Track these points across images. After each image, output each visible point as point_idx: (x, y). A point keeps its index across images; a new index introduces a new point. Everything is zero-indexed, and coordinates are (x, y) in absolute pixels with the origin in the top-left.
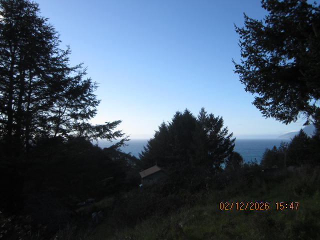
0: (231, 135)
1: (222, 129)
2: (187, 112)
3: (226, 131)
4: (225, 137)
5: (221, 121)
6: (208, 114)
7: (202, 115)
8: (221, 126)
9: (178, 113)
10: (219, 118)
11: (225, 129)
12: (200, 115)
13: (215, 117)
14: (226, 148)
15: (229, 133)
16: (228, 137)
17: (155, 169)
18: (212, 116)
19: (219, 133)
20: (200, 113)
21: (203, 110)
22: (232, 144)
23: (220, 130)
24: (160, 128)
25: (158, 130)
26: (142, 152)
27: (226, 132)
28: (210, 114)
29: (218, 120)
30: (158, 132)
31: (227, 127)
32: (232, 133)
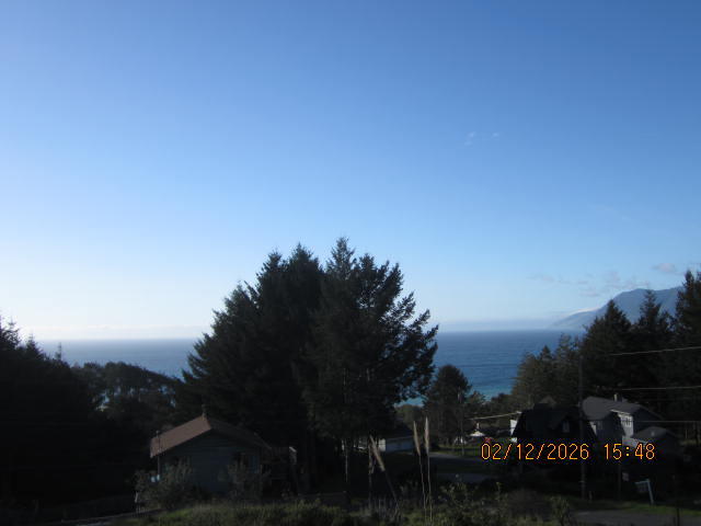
0: (424, 318)
1: (398, 300)
2: (302, 256)
3: (408, 306)
4: (408, 323)
5: (396, 276)
6: (357, 256)
7: (339, 260)
8: (396, 291)
9: (275, 259)
10: (390, 268)
11: (406, 301)
12: (334, 261)
14: (411, 357)
15: (418, 312)
16: (416, 324)
17: (199, 426)
18: (367, 261)
19: (389, 314)
20: (335, 256)
21: (342, 245)
22: (430, 345)
23: (391, 303)
24: (229, 304)
25: (223, 309)
27: (409, 310)
28: (363, 256)
29: (387, 274)
30: (224, 314)
31: (411, 295)
32: (428, 312)
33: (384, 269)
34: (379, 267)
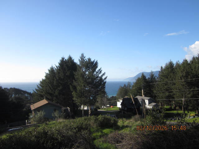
0: (104, 74)
1: (97, 70)
2: (70, 58)
3: (100, 71)
4: (100, 75)
5: (96, 63)
6: (86, 58)
7: (82, 59)
8: (97, 67)
9: (63, 59)
10: (95, 61)
11: (99, 70)
12: (80, 59)
13: (92, 60)
14: (100, 84)
15: (103, 72)
16: (102, 76)
17: (44, 102)
18: (89, 59)
19: (95, 73)
20: (81, 58)
21: (82, 55)
22: (105, 81)
23: (95, 70)
24: (49, 71)
25: (48, 72)
26: (36, 90)
27: (100, 72)
28: (88, 58)
29: (94, 63)
30: (48, 74)
31: (101, 68)
32: (105, 73)
33: (93, 62)
34: (92, 61)
